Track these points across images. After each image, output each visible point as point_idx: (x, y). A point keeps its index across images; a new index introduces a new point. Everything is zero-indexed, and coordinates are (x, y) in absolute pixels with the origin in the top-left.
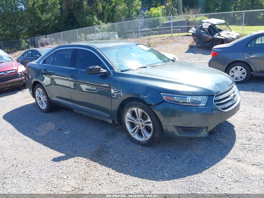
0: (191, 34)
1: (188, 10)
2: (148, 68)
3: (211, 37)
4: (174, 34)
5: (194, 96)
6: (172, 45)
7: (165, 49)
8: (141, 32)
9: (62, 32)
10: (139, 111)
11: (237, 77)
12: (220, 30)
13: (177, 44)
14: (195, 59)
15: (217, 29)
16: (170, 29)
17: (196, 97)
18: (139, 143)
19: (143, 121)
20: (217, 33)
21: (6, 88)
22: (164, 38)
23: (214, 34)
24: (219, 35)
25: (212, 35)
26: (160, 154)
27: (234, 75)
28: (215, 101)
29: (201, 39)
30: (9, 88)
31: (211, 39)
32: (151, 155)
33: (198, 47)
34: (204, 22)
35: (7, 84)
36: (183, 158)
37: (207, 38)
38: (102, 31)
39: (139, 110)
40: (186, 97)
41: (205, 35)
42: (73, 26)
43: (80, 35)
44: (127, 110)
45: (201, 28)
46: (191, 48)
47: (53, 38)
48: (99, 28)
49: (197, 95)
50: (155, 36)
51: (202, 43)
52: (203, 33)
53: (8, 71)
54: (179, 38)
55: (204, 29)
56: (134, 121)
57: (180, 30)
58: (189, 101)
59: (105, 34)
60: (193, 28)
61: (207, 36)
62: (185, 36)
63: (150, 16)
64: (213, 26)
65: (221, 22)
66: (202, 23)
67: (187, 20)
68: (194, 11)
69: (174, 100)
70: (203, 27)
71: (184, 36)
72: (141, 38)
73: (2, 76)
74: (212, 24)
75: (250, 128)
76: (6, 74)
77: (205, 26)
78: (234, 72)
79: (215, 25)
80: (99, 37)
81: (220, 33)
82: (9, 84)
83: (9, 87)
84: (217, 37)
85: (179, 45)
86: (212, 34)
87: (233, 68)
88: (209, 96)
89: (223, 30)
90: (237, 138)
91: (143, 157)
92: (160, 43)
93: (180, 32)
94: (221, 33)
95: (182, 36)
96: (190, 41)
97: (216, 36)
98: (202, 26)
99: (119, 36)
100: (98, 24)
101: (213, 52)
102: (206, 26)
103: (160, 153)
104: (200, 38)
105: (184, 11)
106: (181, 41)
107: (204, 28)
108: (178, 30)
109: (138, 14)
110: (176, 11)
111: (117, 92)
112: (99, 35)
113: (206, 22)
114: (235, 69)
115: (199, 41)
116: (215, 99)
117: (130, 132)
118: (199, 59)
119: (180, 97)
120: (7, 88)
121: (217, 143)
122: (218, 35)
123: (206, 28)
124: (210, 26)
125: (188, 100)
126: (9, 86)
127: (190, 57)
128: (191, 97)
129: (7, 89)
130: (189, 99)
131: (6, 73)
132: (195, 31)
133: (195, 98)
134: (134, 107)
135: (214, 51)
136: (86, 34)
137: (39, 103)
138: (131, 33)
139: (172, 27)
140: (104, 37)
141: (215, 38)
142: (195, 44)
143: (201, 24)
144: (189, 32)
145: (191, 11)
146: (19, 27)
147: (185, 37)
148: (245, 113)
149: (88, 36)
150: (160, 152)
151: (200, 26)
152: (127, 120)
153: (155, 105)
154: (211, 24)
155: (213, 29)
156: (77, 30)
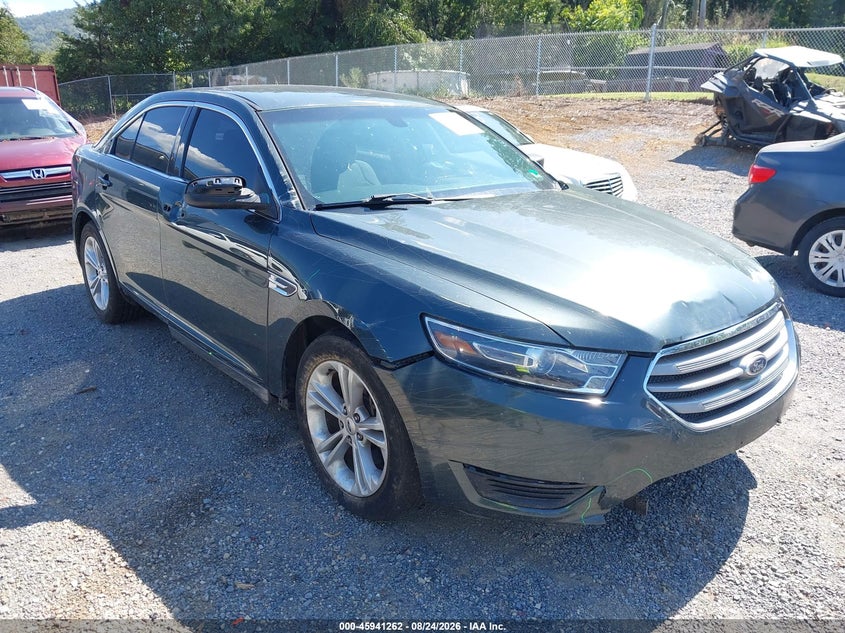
0: (710, 96)
1: (728, 15)
2: (433, 204)
3: (780, 113)
4: (653, 95)
5: (555, 349)
6: (640, 132)
7: (611, 141)
8: (544, 77)
9: (290, 58)
10: (350, 378)
11: (836, 271)
12: (819, 91)
13: (657, 130)
14: (706, 186)
15: (809, 84)
16: (644, 73)
17: (570, 352)
18: (339, 495)
19: (363, 418)
20: (805, 98)
21: (38, 222)
22: (620, 105)
23: (794, 101)
24: (812, 108)
25: (784, 105)
26: (396, 561)
27: (826, 264)
28: (654, 380)
29: (742, 118)
30: (49, 225)
31: (780, 120)
32: (363, 557)
33: (730, 144)
34: (763, 58)
35: (41, 210)
36: (478, 594)
37: (766, 113)
38: (421, 66)
39: (352, 373)
40: (524, 350)
41: (760, 103)
42: (332, 41)
43: (348, 75)
44: (313, 360)
45: (750, 77)
46: (705, 145)
47: (263, 76)
48: (415, 56)
49: (573, 347)
50: (592, 95)
51: (744, 132)
52: (755, 96)
53: (45, 167)
54: (672, 107)
55: (758, 84)
56: (335, 411)
57: (686, 80)
58: (535, 365)
59: (429, 77)
60: (720, 76)
61: (768, 107)
62: (695, 102)
63: (587, 26)
64: (794, 74)
65: (827, 62)
66: (753, 61)
67: (718, 48)
68: (748, 18)
69: (475, 353)
70: (757, 75)
71: (689, 102)
72: (540, 97)
73: (23, 182)
74: (792, 66)
75: (816, 499)
76: (37, 175)
77: (764, 69)
78: (827, 251)
79: (802, 70)
80: (405, 85)
81: (816, 102)
82: (48, 210)
83: (49, 221)
84: (801, 114)
85: (662, 132)
86: (787, 104)
87: (824, 237)
88: (631, 354)
89: (829, 92)
90: (743, 538)
91: (328, 561)
92: (601, 119)
93: (686, 87)
94: (818, 103)
95: (683, 101)
96: (704, 121)
97: (800, 111)
98: (753, 71)
99: (473, 85)
100: (413, 40)
101: (755, 167)
102: (766, 71)
103: (399, 556)
104: (741, 114)
105: (711, 16)
106: (675, 120)
107: (760, 78)
108: (677, 79)
109: (548, 18)
110: (684, 13)
111: (284, 287)
112: (405, 78)
113: (770, 57)
114: (831, 240)
115: (734, 121)
116: (653, 369)
117: (316, 446)
118: (718, 186)
119: (497, 344)
120: (44, 222)
121: (651, 549)
122: (805, 109)
123: (767, 80)
124: (784, 74)
125: (531, 362)
126: (46, 215)
127: (689, 179)
128: (542, 349)
129: (42, 224)
130: (533, 358)
131: (38, 172)
132: (724, 87)
133: (559, 357)
134: (337, 358)
135: (761, 163)
136: (365, 73)
137: (93, 287)
138: (510, 77)
139: (650, 67)
140: (421, 85)
141: (792, 116)
142: (718, 135)
143: (749, 63)
144: (704, 90)
145: (738, 18)
146: (166, 34)
147: (691, 105)
148: (823, 423)
149: (373, 77)
150: (403, 552)
151: (745, 69)
152: (310, 401)
153: (393, 366)
154: (786, 66)
155: (792, 85)
156: (337, 55)
